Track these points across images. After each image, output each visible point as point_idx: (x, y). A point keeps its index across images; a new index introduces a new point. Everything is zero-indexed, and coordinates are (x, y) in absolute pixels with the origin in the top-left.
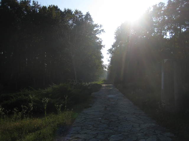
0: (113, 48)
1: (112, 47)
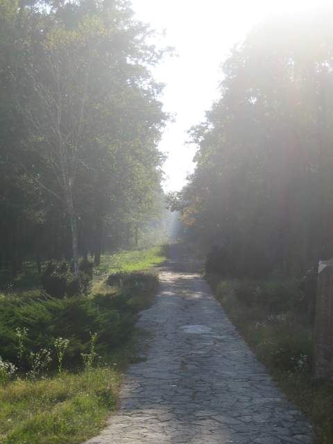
0: (208, 124)
1: (205, 120)
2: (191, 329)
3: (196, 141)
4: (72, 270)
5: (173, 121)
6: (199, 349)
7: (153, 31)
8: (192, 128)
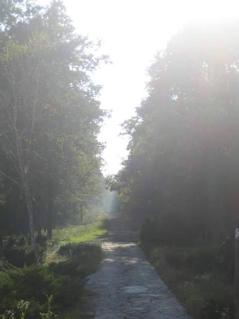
0: (138, 118)
1: (135, 115)
2: (131, 290)
3: (129, 133)
4: (30, 243)
5: (109, 116)
6: (138, 306)
7: (90, 43)
8: (125, 122)
